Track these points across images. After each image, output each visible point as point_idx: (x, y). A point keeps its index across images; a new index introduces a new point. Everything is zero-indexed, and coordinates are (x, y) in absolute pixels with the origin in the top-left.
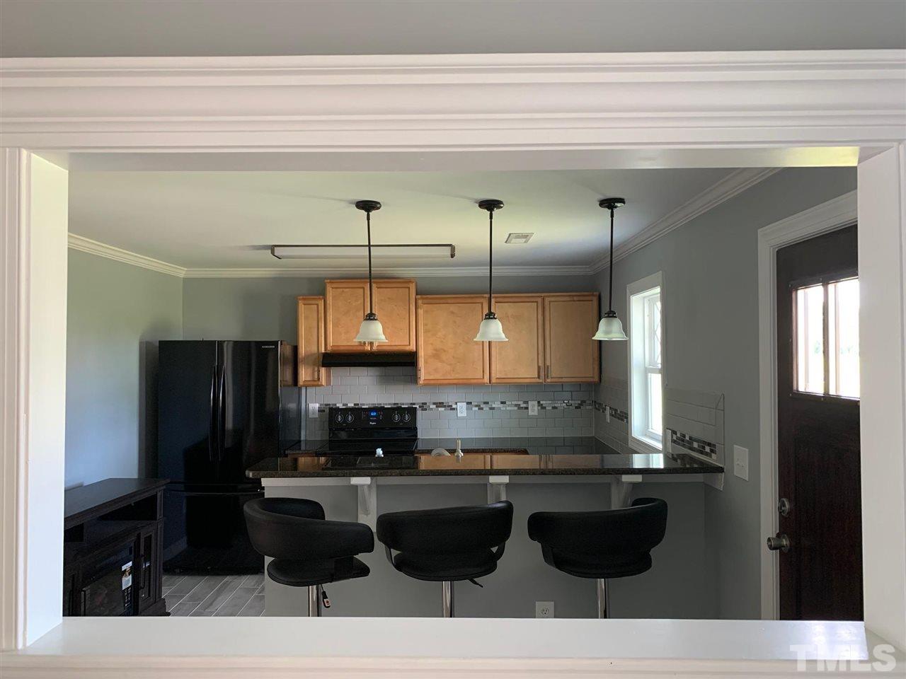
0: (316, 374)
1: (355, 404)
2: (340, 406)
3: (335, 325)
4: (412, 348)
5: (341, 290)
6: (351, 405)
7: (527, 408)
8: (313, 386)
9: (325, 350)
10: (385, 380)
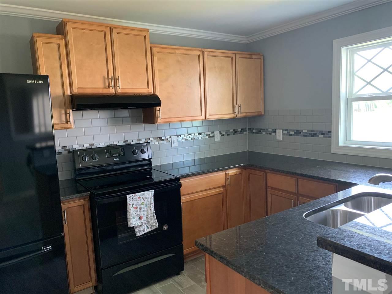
0: (64, 116)
1: (90, 145)
2: (77, 147)
3: (79, 67)
4: (151, 91)
5: (83, 31)
6: (87, 146)
7: (213, 136)
8: (61, 129)
9: (71, 93)
10: (116, 121)
